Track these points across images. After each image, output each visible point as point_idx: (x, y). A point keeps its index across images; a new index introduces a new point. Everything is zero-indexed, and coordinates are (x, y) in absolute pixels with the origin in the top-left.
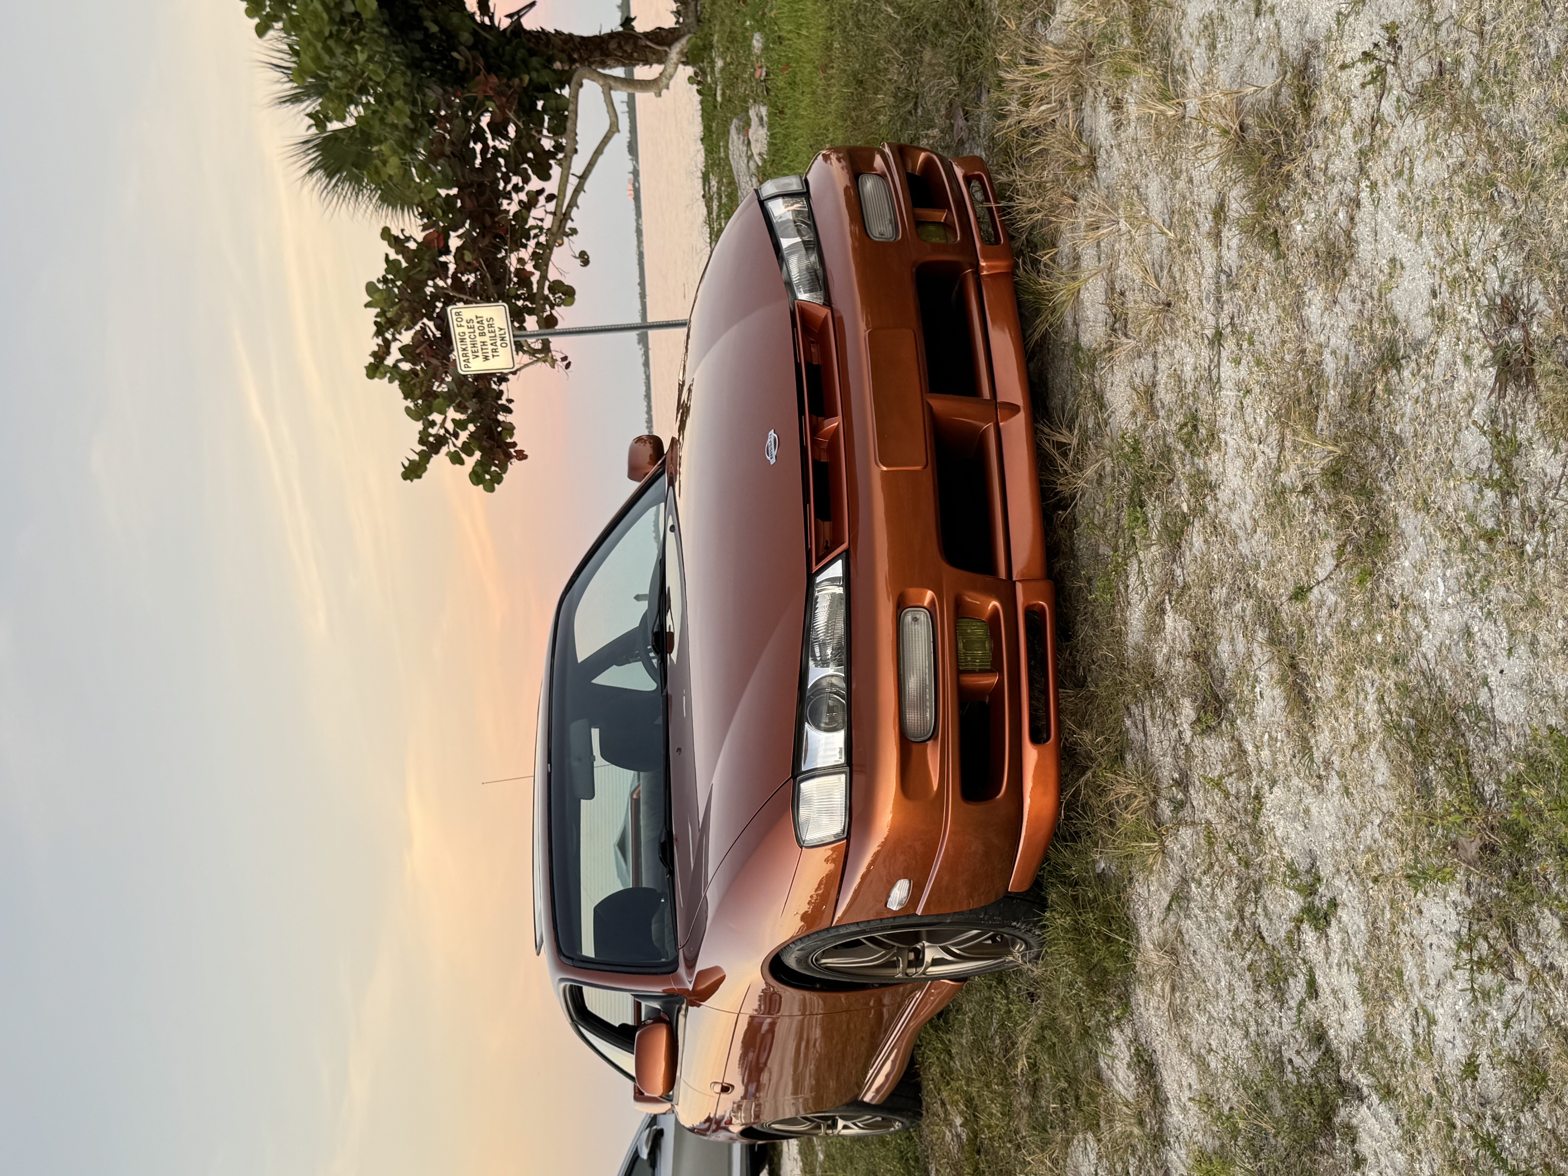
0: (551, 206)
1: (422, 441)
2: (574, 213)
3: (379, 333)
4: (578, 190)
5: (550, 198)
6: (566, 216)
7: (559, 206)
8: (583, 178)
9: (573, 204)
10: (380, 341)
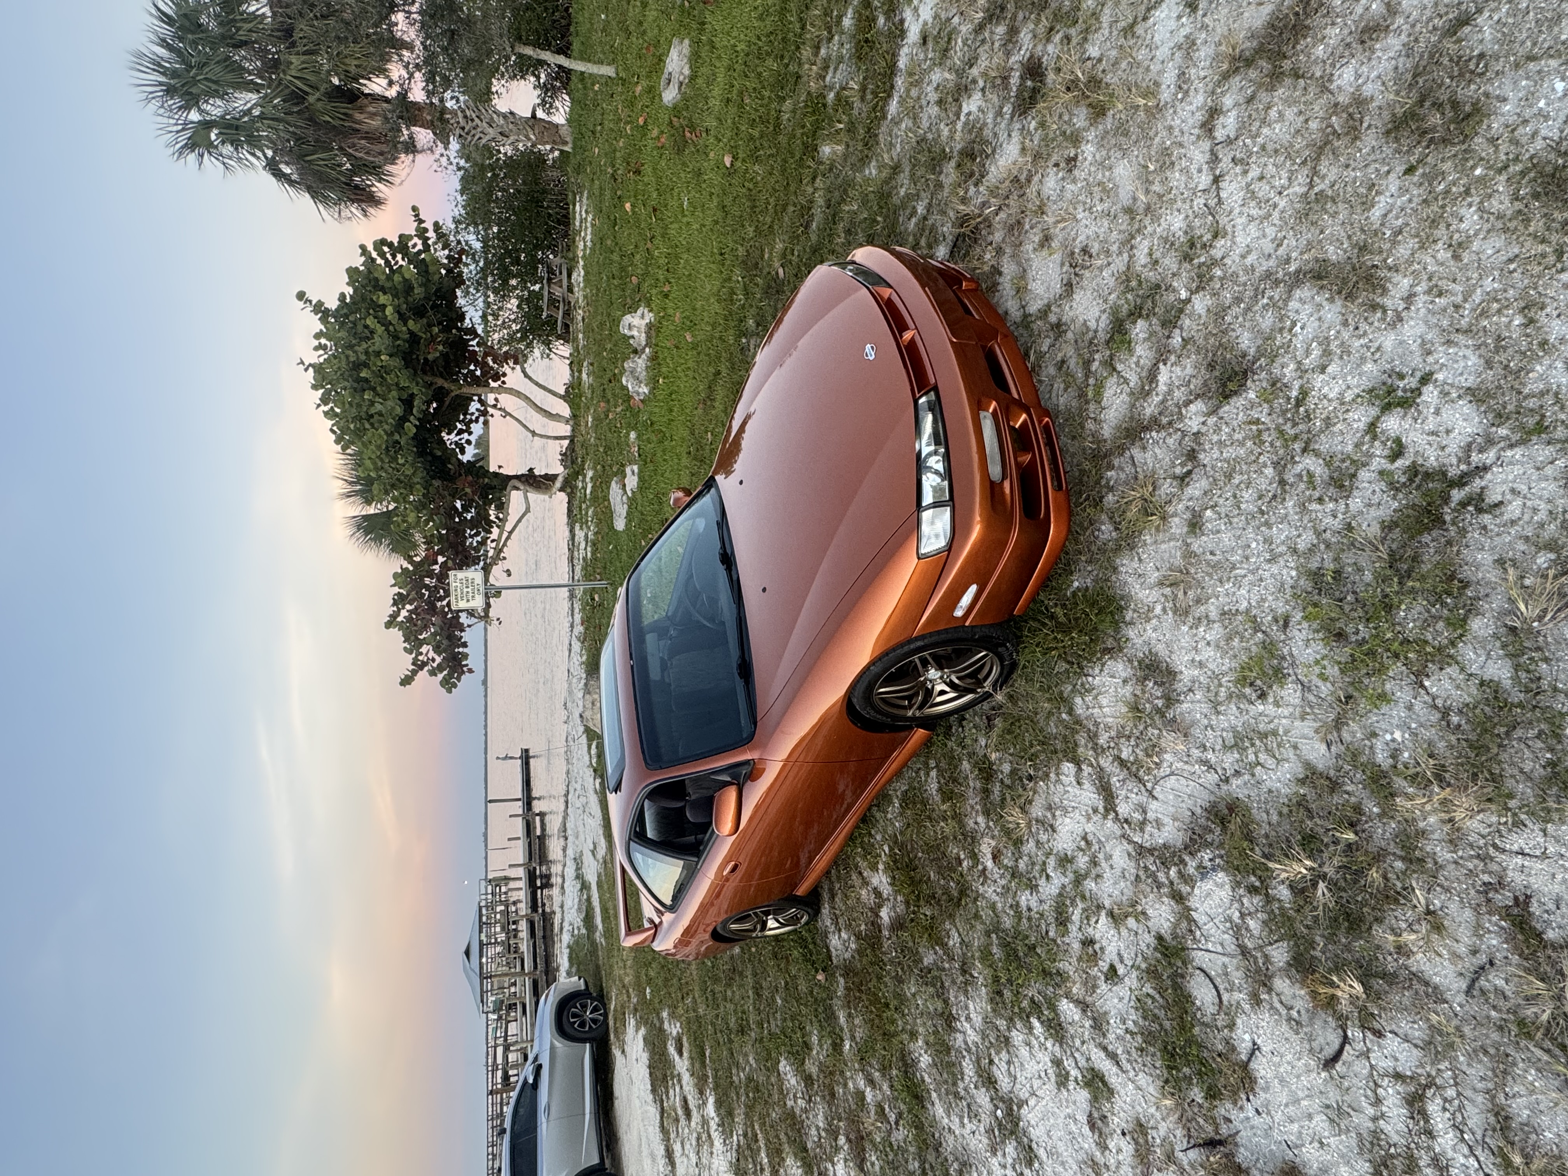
0: (494, 545)
1: (413, 664)
2: (505, 549)
3: (395, 603)
4: (508, 538)
5: (493, 541)
6: (501, 551)
7: (497, 545)
8: (511, 533)
9: (505, 545)
10: (395, 609)
